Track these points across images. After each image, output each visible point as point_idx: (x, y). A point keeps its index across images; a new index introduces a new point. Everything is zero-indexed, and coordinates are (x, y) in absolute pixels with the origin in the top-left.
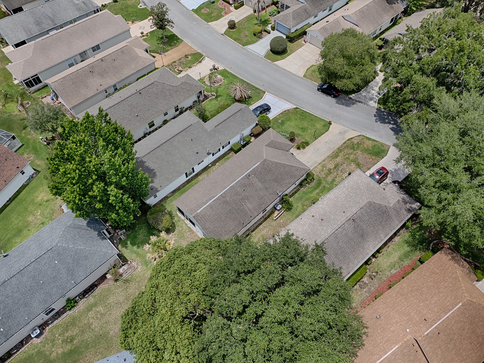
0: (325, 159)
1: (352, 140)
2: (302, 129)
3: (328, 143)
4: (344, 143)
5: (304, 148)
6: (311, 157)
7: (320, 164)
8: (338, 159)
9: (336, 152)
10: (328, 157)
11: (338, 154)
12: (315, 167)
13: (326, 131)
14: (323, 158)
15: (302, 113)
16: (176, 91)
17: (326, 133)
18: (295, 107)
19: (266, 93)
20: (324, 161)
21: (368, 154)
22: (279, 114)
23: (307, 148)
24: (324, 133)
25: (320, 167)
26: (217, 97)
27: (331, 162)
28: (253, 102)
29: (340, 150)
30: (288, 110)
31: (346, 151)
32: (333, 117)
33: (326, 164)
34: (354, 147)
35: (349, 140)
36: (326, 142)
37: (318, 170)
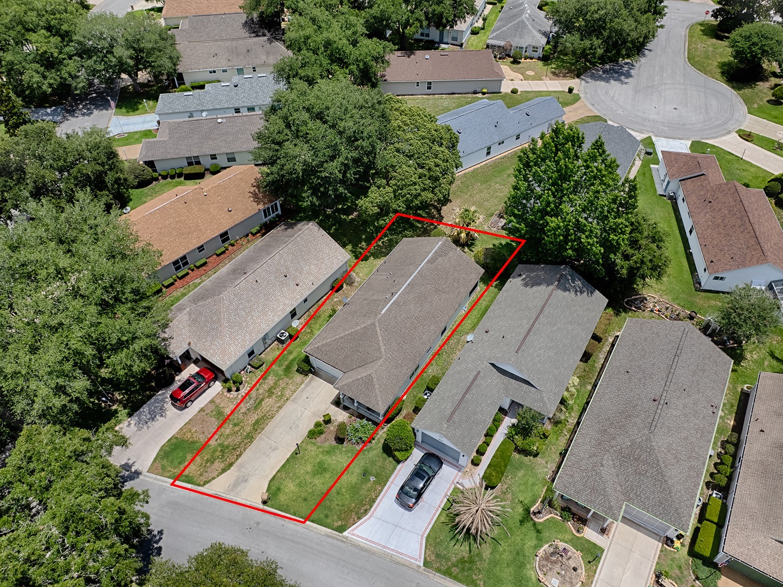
0: (277, 411)
1: (222, 466)
2: (325, 470)
3: (271, 448)
4: (240, 455)
5: (318, 425)
6: (304, 409)
7: (287, 399)
8: (254, 418)
9: (257, 430)
10: (272, 417)
11: (254, 429)
12: (295, 392)
13: (274, 476)
14: (282, 412)
15: (327, 516)
16: (599, 444)
17: (274, 473)
18: (345, 533)
19: (422, 565)
20: (280, 407)
21: (196, 442)
22: (377, 497)
23: (312, 427)
24: (278, 471)
25: (287, 393)
26: (527, 510)
27: (268, 408)
28: (443, 519)
29: (250, 438)
30: (359, 518)
31: (238, 439)
32: (258, 523)
33: (276, 402)
34: (221, 451)
35: (231, 465)
36: (276, 449)
37: (290, 387)
